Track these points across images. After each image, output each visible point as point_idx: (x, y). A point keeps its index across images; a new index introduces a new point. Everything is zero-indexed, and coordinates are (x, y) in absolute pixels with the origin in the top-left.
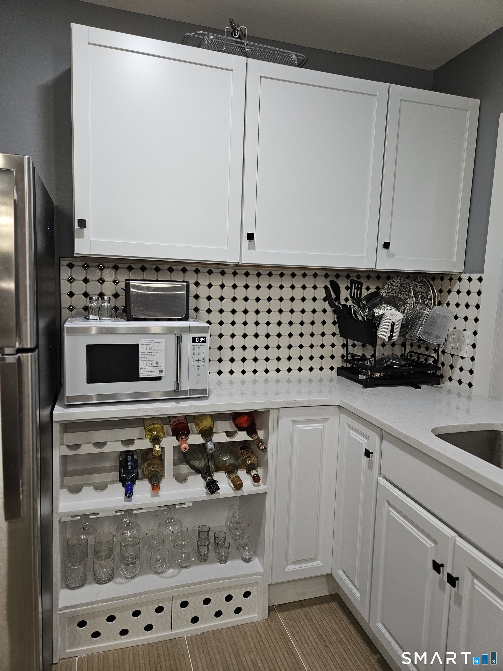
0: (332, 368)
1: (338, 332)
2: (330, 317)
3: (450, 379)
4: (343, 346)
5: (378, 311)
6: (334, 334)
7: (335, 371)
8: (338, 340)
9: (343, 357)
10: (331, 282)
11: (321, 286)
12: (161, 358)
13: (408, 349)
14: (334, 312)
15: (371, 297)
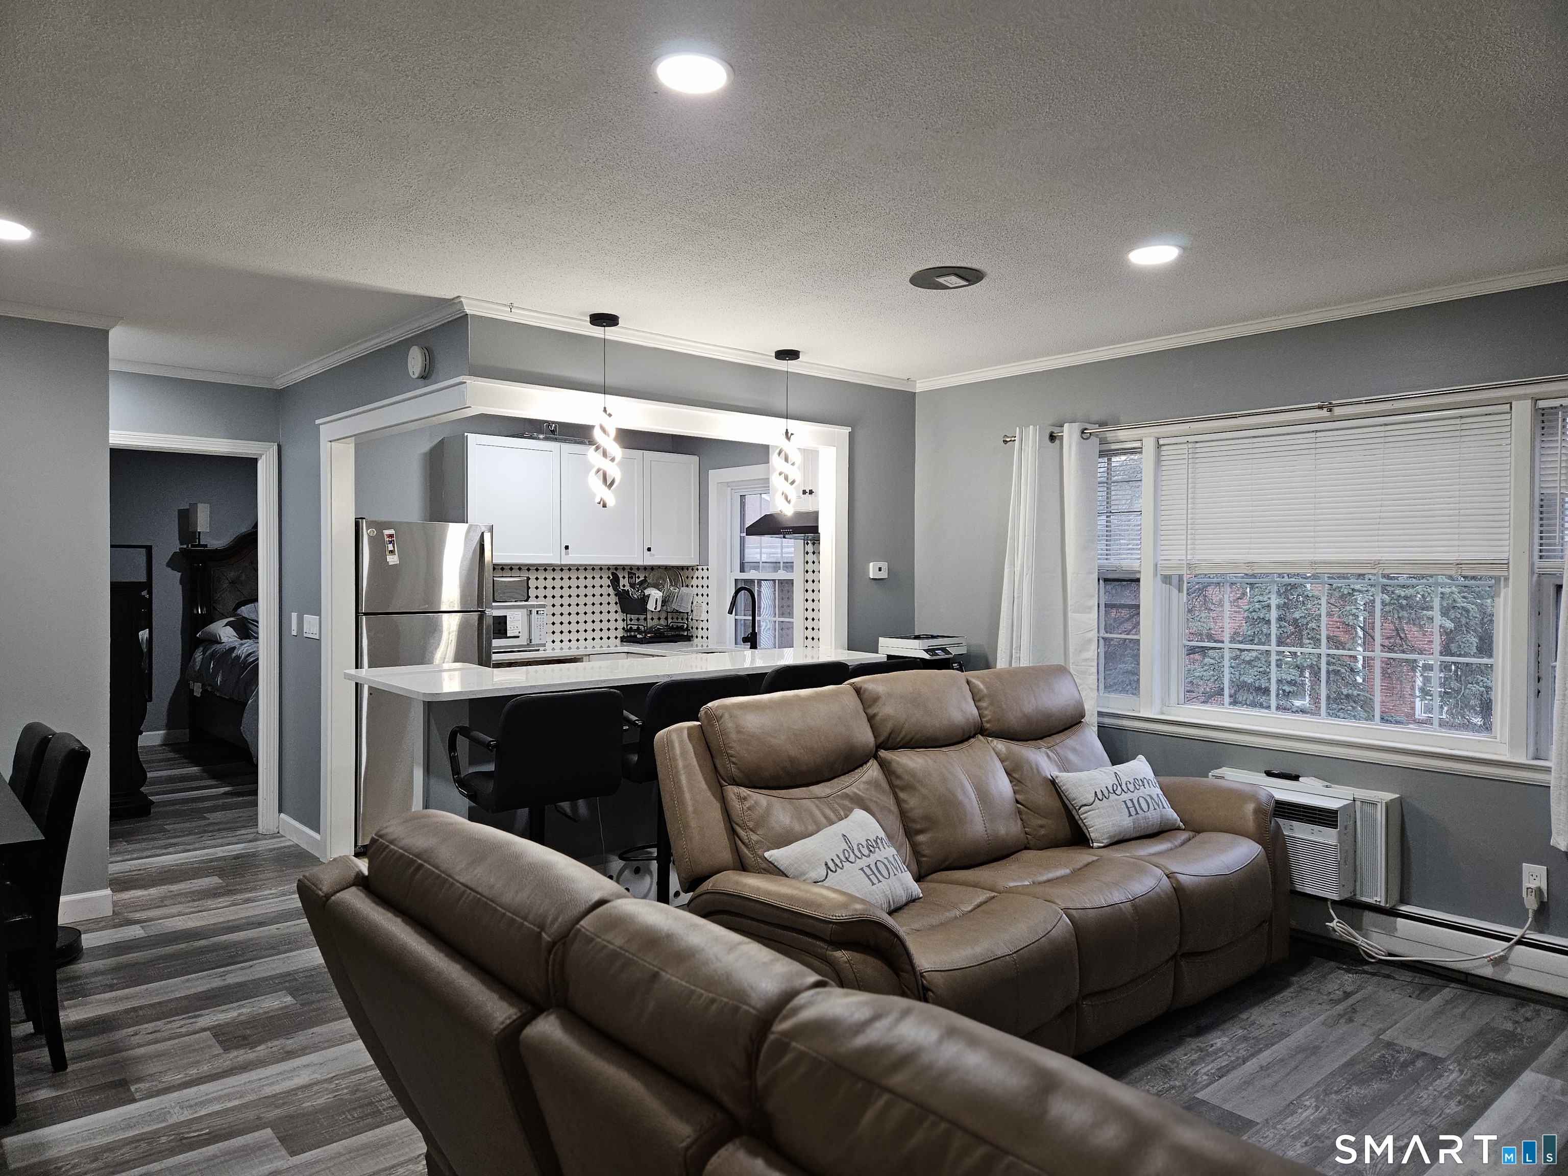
0: (616, 638)
1: (619, 610)
2: (613, 599)
3: (697, 637)
4: (623, 620)
5: (647, 592)
6: (616, 612)
7: (619, 640)
8: (620, 616)
9: (624, 629)
10: (613, 574)
11: (605, 576)
12: (519, 624)
13: (670, 621)
14: (616, 595)
15: (641, 583)
